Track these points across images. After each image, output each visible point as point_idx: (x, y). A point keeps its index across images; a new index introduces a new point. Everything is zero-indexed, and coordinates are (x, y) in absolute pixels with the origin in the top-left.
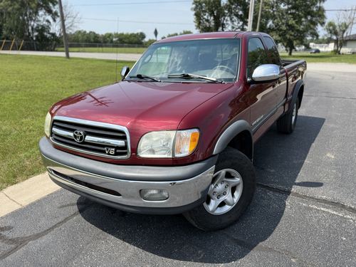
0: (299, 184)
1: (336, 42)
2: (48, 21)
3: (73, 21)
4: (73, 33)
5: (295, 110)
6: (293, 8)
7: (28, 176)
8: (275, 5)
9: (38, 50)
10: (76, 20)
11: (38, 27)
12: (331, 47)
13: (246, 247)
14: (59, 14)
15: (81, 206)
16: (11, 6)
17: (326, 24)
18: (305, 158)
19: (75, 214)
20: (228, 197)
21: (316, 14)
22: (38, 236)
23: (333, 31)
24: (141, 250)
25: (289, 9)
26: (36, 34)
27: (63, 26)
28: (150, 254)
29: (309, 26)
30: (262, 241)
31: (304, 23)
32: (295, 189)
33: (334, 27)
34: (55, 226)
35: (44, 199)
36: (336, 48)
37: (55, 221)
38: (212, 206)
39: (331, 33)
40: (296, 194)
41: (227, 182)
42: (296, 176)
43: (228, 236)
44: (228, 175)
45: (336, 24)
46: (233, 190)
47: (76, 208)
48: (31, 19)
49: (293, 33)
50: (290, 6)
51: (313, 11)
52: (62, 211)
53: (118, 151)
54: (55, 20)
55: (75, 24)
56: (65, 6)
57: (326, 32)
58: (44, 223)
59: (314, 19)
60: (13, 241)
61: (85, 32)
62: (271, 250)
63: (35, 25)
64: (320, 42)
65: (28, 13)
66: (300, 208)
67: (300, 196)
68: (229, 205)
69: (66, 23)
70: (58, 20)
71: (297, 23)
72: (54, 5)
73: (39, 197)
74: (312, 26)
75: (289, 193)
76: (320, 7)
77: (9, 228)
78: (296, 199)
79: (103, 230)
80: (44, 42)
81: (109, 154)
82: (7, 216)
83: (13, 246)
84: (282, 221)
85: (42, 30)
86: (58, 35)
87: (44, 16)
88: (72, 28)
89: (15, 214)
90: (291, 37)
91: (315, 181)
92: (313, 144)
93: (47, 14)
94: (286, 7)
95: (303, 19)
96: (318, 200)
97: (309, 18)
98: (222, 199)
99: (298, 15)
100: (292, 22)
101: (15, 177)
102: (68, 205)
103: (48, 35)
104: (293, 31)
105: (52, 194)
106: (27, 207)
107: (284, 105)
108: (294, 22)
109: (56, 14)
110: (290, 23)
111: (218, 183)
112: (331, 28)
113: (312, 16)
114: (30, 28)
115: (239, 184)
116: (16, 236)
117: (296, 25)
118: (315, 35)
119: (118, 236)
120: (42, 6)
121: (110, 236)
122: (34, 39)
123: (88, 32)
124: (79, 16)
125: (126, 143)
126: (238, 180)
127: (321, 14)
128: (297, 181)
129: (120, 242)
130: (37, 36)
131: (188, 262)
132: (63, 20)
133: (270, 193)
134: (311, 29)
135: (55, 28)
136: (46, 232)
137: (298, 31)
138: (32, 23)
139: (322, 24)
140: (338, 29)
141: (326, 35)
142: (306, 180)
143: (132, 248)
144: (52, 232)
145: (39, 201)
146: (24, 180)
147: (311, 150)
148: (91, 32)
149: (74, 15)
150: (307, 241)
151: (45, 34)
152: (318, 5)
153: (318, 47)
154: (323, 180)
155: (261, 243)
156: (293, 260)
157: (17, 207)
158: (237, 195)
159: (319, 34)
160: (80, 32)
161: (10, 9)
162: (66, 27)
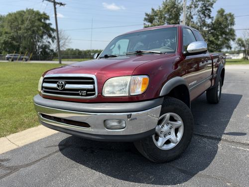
0: (227, 134)
1: (244, 52)
2: (49, 42)
3: (65, 42)
4: (65, 50)
5: (219, 87)
6: (212, 29)
7: (25, 128)
8: (200, 28)
9: (41, 60)
10: (67, 41)
11: (42, 46)
12: (241, 56)
13: (189, 174)
14: (56, 38)
15: (61, 147)
16: (26, 33)
17: (236, 40)
18: (230, 118)
19: (56, 152)
20: (172, 136)
21: (228, 33)
22: (28, 165)
23: (242, 45)
24: (105, 175)
25: (209, 30)
26: (41, 50)
27: (59, 45)
28: (112, 178)
29: (225, 41)
30: (201, 170)
31: (221, 39)
32: (224, 137)
33: (242, 42)
34: (41, 159)
35: (35, 142)
36: (245, 56)
37: (42, 156)
38: (160, 143)
39: (240, 45)
40: (226, 140)
41: (171, 123)
42: (224, 129)
43: (173, 167)
44: (172, 119)
45: (243, 40)
46: (177, 131)
47: (57, 148)
48: (38, 42)
49: (213, 46)
50: (210, 28)
51: (226, 32)
52: (47, 150)
53: (88, 93)
54: (53, 42)
55: (66, 44)
56: (60, 33)
57: (237, 45)
58: (33, 157)
59: (227, 37)
60: (9, 168)
61: (73, 49)
62: (209, 177)
63: (41, 45)
64: (233, 53)
65: (36, 38)
66: (230, 149)
67: (229, 142)
68: (173, 143)
69: (60, 43)
70: (56, 41)
71: (215, 39)
72: (53, 32)
73: (31, 141)
74: (226, 41)
75: (220, 139)
76: (231, 29)
77: (8, 160)
78: (226, 144)
79: (77, 162)
80: (46, 55)
81: (82, 96)
82: (7, 152)
83: (8, 171)
84: (217, 157)
85: (45, 47)
86: (55, 51)
87: (46, 39)
88: (64, 46)
89: (13, 152)
90: (212, 49)
91: (240, 132)
92: (235, 110)
93: (49, 38)
94: (207, 29)
95: (220, 37)
96: (243, 144)
97: (224, 36)
98: (168, 137)
99: (216, 34)
100: (212, 38)
101: (16, 128)
102: (52, 146)
103: (49, 51)
104: (213, 45)
105: (41, 139)
106: (22, 147)
107: (211, 80)
108: (213, 39)
109: (54, 37)
110: (211, 39)
111: (164, 124)
112: (240, 42)
113: (226, 35)
114: (37, 47)
115: (180, 126)
116: (12, 165)
117: (215, 41)
118: (229, 47)
119: (87, 166)
120: (46, 33)
121: (82, 165)
122: (40, 53)
123: (74, 49)
124: (69, 38)
125: (94, 86)
126: (180, 123)
127: (232, 33)
128: (225, 132)
129: (88, 169)
130: (41, 52)
131: (142, 184)
132: (58, 42)
133: (205, 140)
134: (226, 43)
135: (54, 46)
136: (34, 163)
137: (217, 44)
138: (39, 44)
139: (234, 40)
140: (245, 43)
141: (237, 47)
142: (232, 131)
143: (98, 174)
144: (38, 163)
145: (31, 144)
146: (23, 130)
147: (234, 113)
148: (76, 50)
149: (66, 38)
150: (239, 170)
151: (47, 50)
152: (230, 27)
153: (231, 56)
154: (247, 131)
155: (200, 172)
156: (229, 184)
157: (15, 147)
158: (180, 135)
159: (232, 46)
160: (69, 49)
161: (26, 35)
162: (61, 45)
